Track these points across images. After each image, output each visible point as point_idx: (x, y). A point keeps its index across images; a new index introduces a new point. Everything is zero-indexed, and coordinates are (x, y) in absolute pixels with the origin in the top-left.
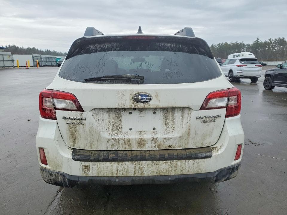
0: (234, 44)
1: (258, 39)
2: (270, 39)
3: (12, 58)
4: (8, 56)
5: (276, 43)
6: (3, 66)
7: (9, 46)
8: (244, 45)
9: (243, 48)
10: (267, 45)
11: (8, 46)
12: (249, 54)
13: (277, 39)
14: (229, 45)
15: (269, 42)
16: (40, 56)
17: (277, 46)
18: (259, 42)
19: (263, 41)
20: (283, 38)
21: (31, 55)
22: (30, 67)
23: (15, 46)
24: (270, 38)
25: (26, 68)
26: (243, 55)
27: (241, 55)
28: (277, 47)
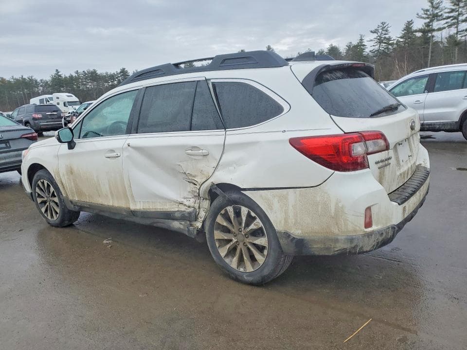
0: (17, 80)
1: (59, 72)
2: (77, 72)
5: (86, 79)
8: (36, 81)
9: (37, 87)
10: (74, 82)
12: (68, 96)
13: (87, 72)
14: (9, 82)
15: (75, 76)
17: (90, 82)
18: (60, 76)
19: (68, 75)
20: (95, 70)
24: (76, 70)
26: (58, 98)
27: (54, 98)
28: (90, 84)
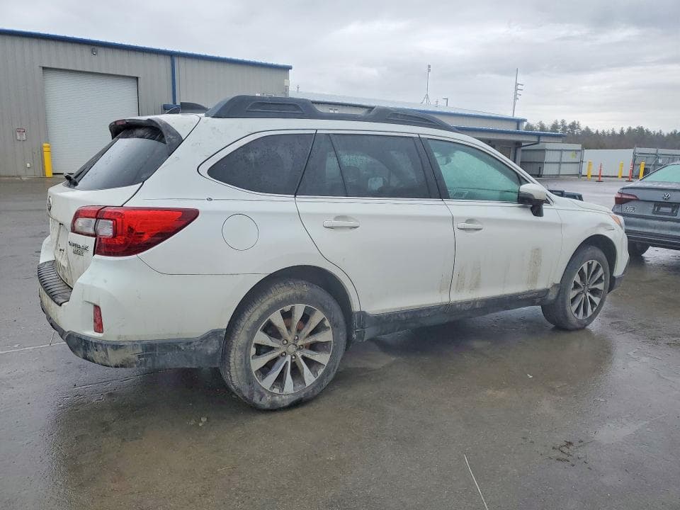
3: (582, 156)
4: (571, 153)
6: (556, 173)
7: (630, 130)
11: (625, 131)
16: (657, 151)
21: (632, 151)
22: (623, 177)
23: (641, 129)
25: (597, 179)
